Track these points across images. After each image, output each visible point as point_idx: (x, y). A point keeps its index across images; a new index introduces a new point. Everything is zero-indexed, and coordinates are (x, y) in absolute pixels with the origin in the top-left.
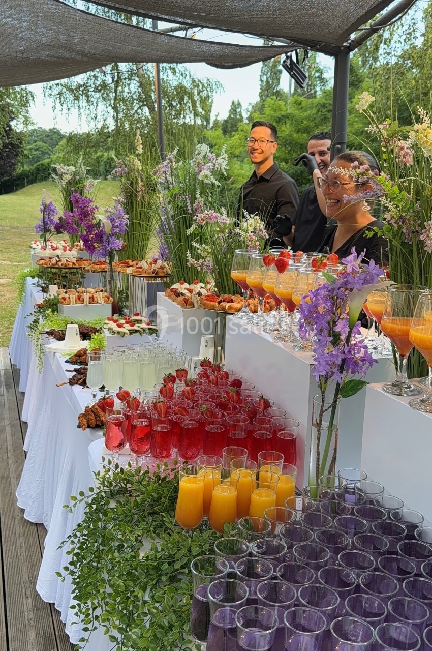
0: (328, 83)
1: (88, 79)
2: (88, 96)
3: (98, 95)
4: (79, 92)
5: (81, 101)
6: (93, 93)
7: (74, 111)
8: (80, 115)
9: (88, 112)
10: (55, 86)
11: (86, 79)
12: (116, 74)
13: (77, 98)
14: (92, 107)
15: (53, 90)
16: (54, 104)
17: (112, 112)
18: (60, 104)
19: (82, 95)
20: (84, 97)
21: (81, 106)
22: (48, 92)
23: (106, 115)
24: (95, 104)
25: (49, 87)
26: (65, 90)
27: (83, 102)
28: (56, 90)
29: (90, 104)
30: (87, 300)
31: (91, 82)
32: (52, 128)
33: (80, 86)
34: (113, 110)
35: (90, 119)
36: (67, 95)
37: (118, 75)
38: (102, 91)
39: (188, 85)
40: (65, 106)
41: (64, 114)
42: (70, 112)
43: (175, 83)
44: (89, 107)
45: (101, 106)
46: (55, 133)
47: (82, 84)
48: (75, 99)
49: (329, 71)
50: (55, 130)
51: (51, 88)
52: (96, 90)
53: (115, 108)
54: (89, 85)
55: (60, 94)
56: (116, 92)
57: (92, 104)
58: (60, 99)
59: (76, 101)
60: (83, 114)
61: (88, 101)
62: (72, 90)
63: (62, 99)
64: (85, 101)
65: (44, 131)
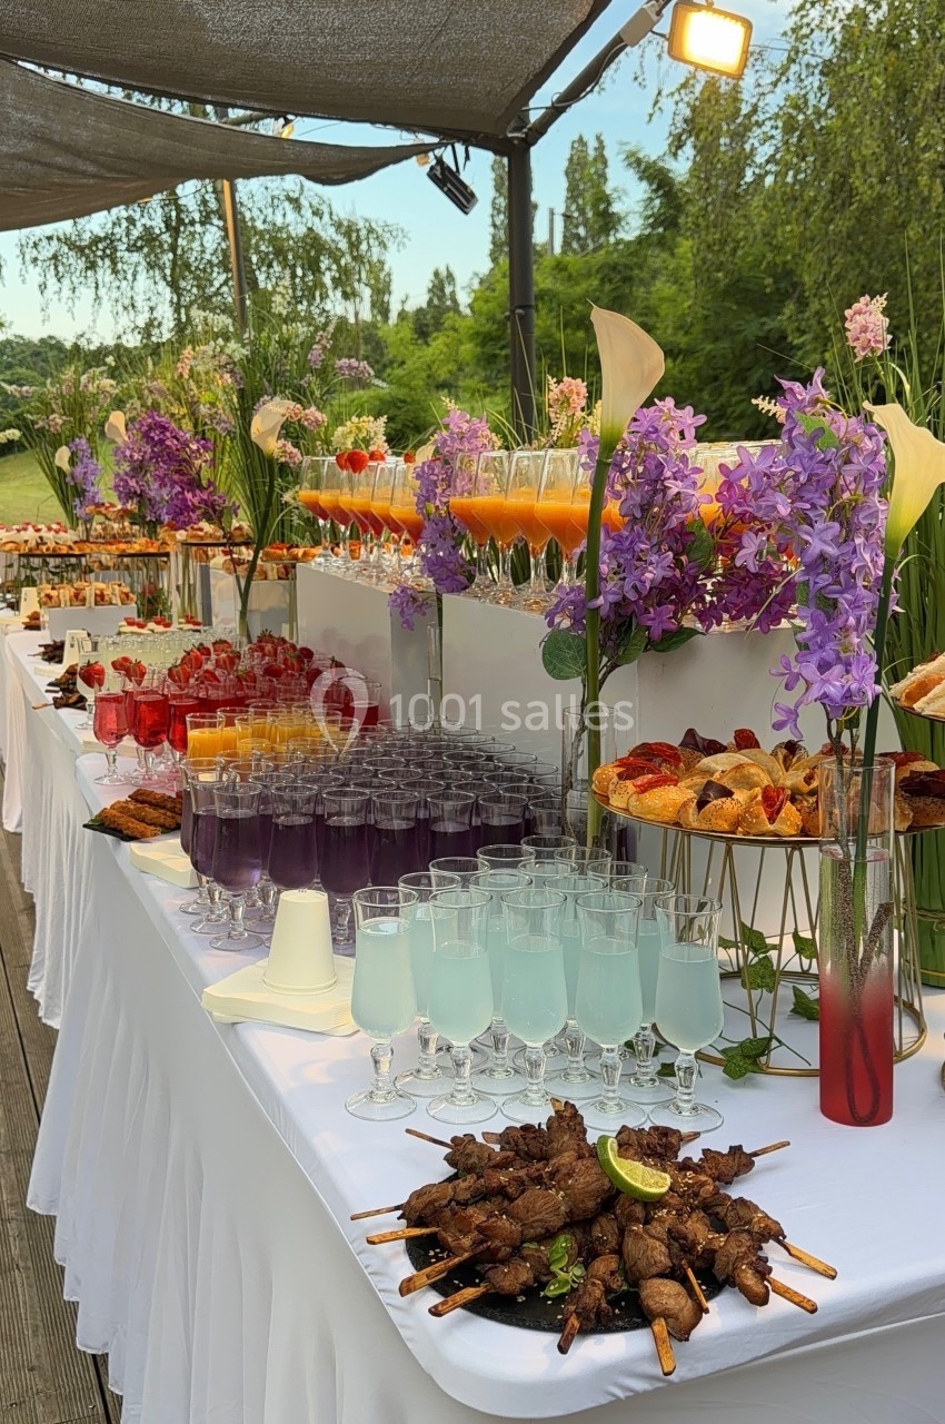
0: (623, 223)
1: (114, 224)
2: (114, 263)
3: (136, 257)
4: (97, 253)
5: (100, 272)
6: (126, 254)
7: (86, 293)
8: (97, 298)
9: (115, 294)
10: (45, 242)
11: (110, 225)
12: (174, 214)
13: (92, 266)
14: (124, 283)
15: (40, 248)
16: (42, 279)
17: (167, 292)
18: (55, 280)
19: (102, 258)
20: (108, 262)
21: (100, 283)
22: (30, 254)
23: (154, 298)
24: (130, 277)
25: (30, 245)
26: (65, 249)
27: (104, 273)
28: (47, 251)
29: (120, 277)
30: (91, 600)
31: (120, 231)
32: (45, 336)
33: (96, 240)
34: (169, 289)
35: (120, 308)
36: (71, 261)
37: (178, 216)
38: (146, 250)
39: (328, 233)
40: (66, 281)
41: (64, 300)
42: (77, 293)
43: (302, 230)
44: (117, 283)
45: (143, 281)
46: (52, 347)
47: (102, 235)
48: (87, 268)
49: (623, 198)
50: (53, 342)
51: (35, 247)
52: (132, 248)
53: (173, 284)
54: (118, 236)
55: (55, 257)
56: (173, 248)
57: (125, 278)
58: (56, 267)
59: (89, 273)
60: (105, 299)
61: (115, 272)
62: (81, 250)
63: (61, 268)
64: (109, 271)
65: (28, 344)
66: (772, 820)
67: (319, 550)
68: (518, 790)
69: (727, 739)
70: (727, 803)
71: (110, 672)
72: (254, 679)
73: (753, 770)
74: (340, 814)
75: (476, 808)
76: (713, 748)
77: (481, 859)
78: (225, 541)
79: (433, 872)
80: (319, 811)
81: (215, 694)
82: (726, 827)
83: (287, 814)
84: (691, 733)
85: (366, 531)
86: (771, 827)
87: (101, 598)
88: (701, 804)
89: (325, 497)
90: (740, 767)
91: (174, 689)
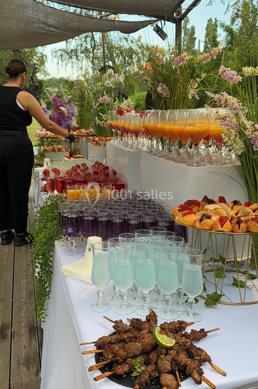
1: (77, 46)
2: (77, 56)
3: (83, 55)
4: (72, 54)
5: (73, 59)
6: (80, 54)
7: (70, 65)
8: (73, 67)
9: (77, 65)
10: (58, 51)
11: (76, 46)
12: (93, 43)
13: (71, 57)
14: (79, 62)
15: (57, 53)
16: (58, 61)
17: (91, 65)
18: (61, 62)
19: (74, 56)
20: (75, 57)
21: (73, 62)
22: (54, 54)
23: (87, 66)
24: (81, 61)
25: (55, 52)
26: (64, 53)
27: (74, 59)
28: (59, 53)
29: (79, 60)
30: (57, 150)
31: (79, 48)
33: (72, 50)
34: (91, 64)
35: (78, 69)
36: (65, 56)
37: (94, 43)
38: (85, 53)
39: (135, 48)
40: (64, 62)
41: (64, 67)
42: (67, 65)
43: (128, 47)
44: (78, 62)
45: (85, 62)
47: (74, 49)
48: (69, 58)
49: (220, 36)
51: (56, 52)
52: (82, 52)
53: (92, 62)
54: (78, 49)
55: (61, 55)
56: (93, 53)
57: (80, 61)
58: (61, 58)
59: (70, 59)
60: (74, 67)
61: (77, 59)
62: (68, 53)
63: (63, 58)
64: (75, 59)
65: (56, 79)
66: (222, 227)
67: (113, 138)
68: (155, 212)
69: (216, 199)
70: (209, 221)
71: (51, 172)
72: (90, 175)
73: (220, 210)
74: (102, 217)
75: (140, 217)
76: (211, 202)
77: (136, 234)
78: (86, 135)
79: (120, 238)
80: (96, 216)
81: (79, 179)
82: (208, 228)
83: (87, 216)
84: (205, 197)
85: (125, 133)
86: (221, 229)
87: (59, 150)
88: (201, 220)
89: (114, 123)
90: (216, 209)
91: (67, 178)
